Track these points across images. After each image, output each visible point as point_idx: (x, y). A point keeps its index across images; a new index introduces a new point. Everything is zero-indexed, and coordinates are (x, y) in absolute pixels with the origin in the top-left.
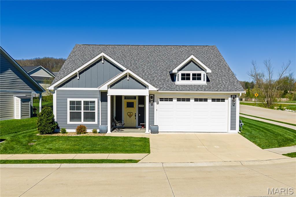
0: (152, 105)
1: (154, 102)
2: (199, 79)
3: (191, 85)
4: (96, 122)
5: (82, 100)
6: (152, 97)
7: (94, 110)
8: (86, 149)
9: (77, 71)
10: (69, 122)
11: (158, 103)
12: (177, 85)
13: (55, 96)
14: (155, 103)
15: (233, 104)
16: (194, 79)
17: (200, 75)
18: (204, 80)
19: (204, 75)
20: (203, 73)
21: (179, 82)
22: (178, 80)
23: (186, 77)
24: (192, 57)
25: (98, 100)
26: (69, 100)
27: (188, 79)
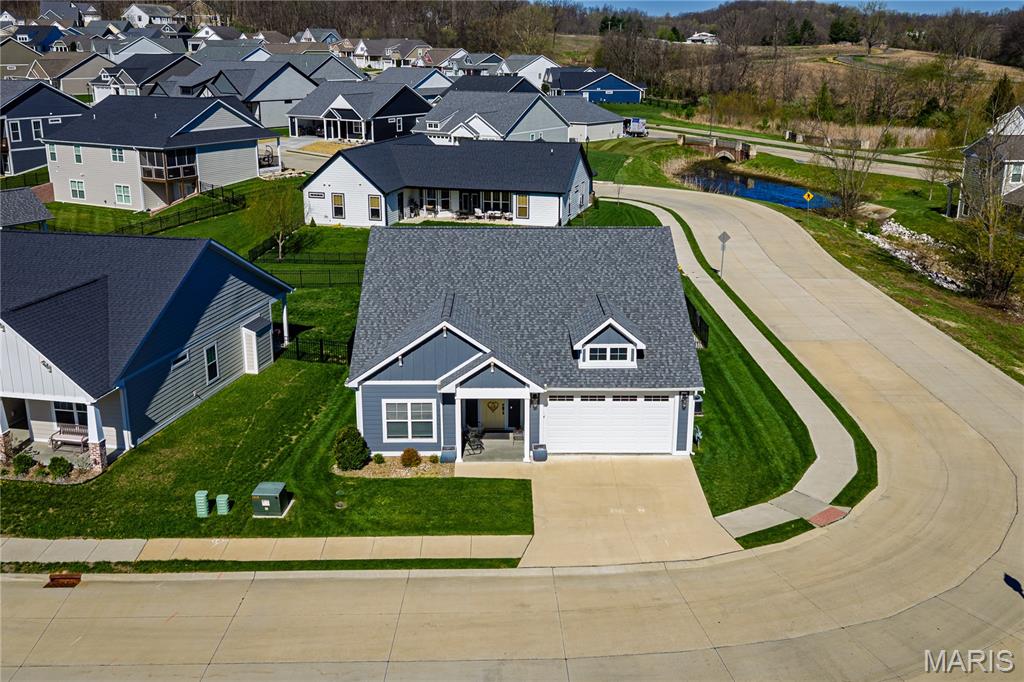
0: (535, 408)
1: (538, 403)
2: (624, 358)
3: (608, 370)
4: (434, 440)
5: (409, 401)
6: (535, 397)
7: (431, 418)
8: (433, 525)
9: (398, 354)
10: (386, 440)
11: (546, 405)
12: (583, 370)
13: (359, 395)
14: (541, 406)
15: (683, 408)
16: (612, 358)
17: (624, 350)
18: (632, 360)
19: (633, 350)
20: (629, 347)
21: (586, 364)
22: (584, 360)
23: (599, 354)
24: (610, 321)
25: (438, 402)
26: (384, 402)
27: (603, 358)
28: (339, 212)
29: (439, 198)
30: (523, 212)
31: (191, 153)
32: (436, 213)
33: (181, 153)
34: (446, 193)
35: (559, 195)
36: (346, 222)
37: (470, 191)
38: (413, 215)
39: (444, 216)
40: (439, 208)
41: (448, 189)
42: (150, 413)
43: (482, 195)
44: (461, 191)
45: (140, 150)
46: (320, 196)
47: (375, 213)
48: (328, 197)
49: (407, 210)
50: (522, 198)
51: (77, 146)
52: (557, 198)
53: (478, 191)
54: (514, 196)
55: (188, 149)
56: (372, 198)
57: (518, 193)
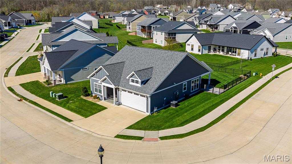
1: (119, 90)
2: (138, 83)
3: (134, 86)
4: (102, 94)
5: (98, 84)
7: (101, 89)
10: (95, 92)
11: (121, 92)
15: (147, 100)
16: (136, 83)
17: (138, 81)
18: (140, 84)
19: (140, 82)
21: (131, 83)
23: (133, 81)
24: (133, 72)
26: (94, 83)
28: (192, 49)
29: (221, 48)
30: (239, 54)
31: (175, 34)
32: (220, 52)
33: (172, 34)
34: (223, 47)
35: (249, 50)
36: (193, 52)
37: (230, 47)
38: (214, 52)
39: (221, 53)
40: (221, 51)
41: (224, 46)
42: (72, 77)
43: (232, 48)
44: (227, 47)
45: (165, 33)
46: (189, 45)
47: (199, 50)
48: (191, 45)
49: (212, 51)
50: (239, 50)
51: (157, 31)
52: (248, 51)
53: (231, 47)
54: (237, 49)
55: (174, 33)
56: (199, 46)
57: (238, 48)
